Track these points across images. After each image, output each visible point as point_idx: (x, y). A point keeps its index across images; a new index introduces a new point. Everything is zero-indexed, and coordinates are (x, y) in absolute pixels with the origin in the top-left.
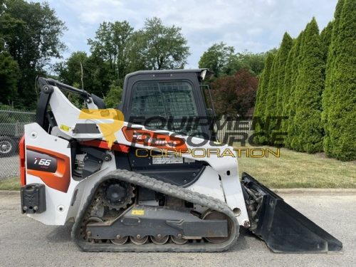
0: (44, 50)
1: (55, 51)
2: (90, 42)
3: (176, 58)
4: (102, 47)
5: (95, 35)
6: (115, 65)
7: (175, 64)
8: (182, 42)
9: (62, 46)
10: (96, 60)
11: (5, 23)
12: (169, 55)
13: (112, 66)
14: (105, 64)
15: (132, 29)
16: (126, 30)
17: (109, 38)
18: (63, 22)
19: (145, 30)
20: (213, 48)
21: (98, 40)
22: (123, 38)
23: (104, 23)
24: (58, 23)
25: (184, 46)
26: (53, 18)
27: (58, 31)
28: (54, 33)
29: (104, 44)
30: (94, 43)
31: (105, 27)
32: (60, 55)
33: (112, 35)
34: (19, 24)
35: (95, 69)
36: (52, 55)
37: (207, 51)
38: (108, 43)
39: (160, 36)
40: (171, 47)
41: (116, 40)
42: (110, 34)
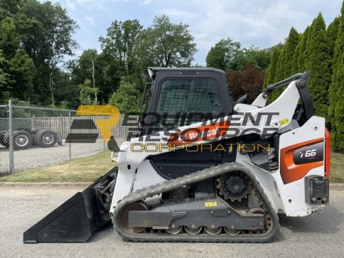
0: (57, 48)
1: (67, 49)
2: (101, 40)
3: (183, 55)
4: (112, 45)
5: (106, 32)
6: (124, 62)
7: (182, 60)
8: (189, 39)
9: (74, 44)
10: (106, 57)
11: (22, 23)
12: (176, 52)
13: (122, 63)
14: (115, 61)
15: (142, 27)
16: (136, 28)
17: (119, 36)
18: (75, 21)
19: (153, 28)
20: (220, 43)
21: (109, 37)
22: (133, 36)
23: (116, 21)
24: (70, 22)
25: (191, 42)
26: (65, 17)
27: (70, 29)
28: (66, 32)
29: (114, 41)
31: (116, 25)
32: (73, 52)
33: (123, 32)
34: (35, 25)
35: (105, 66)
36: (65, 52)
38: (118, 41)
39: (168, 33)
40: (179, 44)
41: (126, 37)
42: (120, 32)
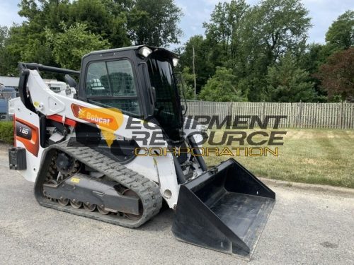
0: (165, 37)
1: (173, 38)
2: (205, 25)
3: (296, 32)
4: (216, 29)
5: (210, 18)
6: (228, 46)
7: (294, 39)
8: (303, 13)
9: (179, 32)
10: (211, 41)
11: (133, 16)
12: (286, 29)
13: (225, 47)
14: (218, 46)
15: (248, 6)
16: (242, 8)
17: (223, 19)
18: (180, 9)
19: (260, 5)
20: (345, 16)
21: (212, 22)
22: (238, 17)
23: (220, 4)
24: (176, 10)
25: (305, 17)
26: (171, 6)
27: (176, 18)
28: (172, 21)
29: (218, 25)
30: (208, 26)
31: (220, 8)
32: (178, 40)
33: (226, 15)
34: (144, 16)
35: (208, 51)
36: (171, 41)
37: (337, 20)
38: (222, 24)
39: (277, 9)
40: (289, 20)
41: (231, 20)
42: (224, 14)
